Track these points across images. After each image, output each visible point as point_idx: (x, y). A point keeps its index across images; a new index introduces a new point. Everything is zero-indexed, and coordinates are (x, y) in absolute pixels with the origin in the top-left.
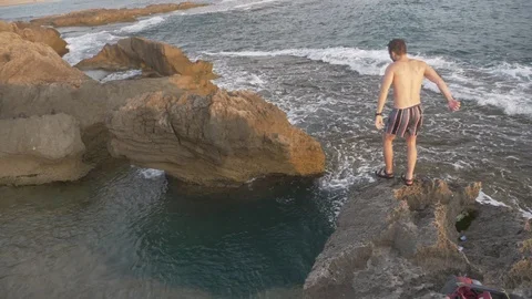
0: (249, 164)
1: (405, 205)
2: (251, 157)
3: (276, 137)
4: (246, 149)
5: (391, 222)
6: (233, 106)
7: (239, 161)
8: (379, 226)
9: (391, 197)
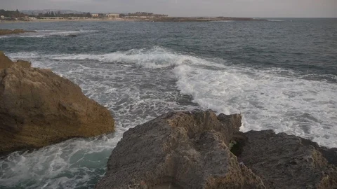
0: (47, 130)
1: (183, 130)
2: (49, 123)
3: (71, 104)
4: (41, 116)
5: (168, 151)
6: (28, 78)
7: (37, 128)
8: (153, 159)
9: (166, 127)
